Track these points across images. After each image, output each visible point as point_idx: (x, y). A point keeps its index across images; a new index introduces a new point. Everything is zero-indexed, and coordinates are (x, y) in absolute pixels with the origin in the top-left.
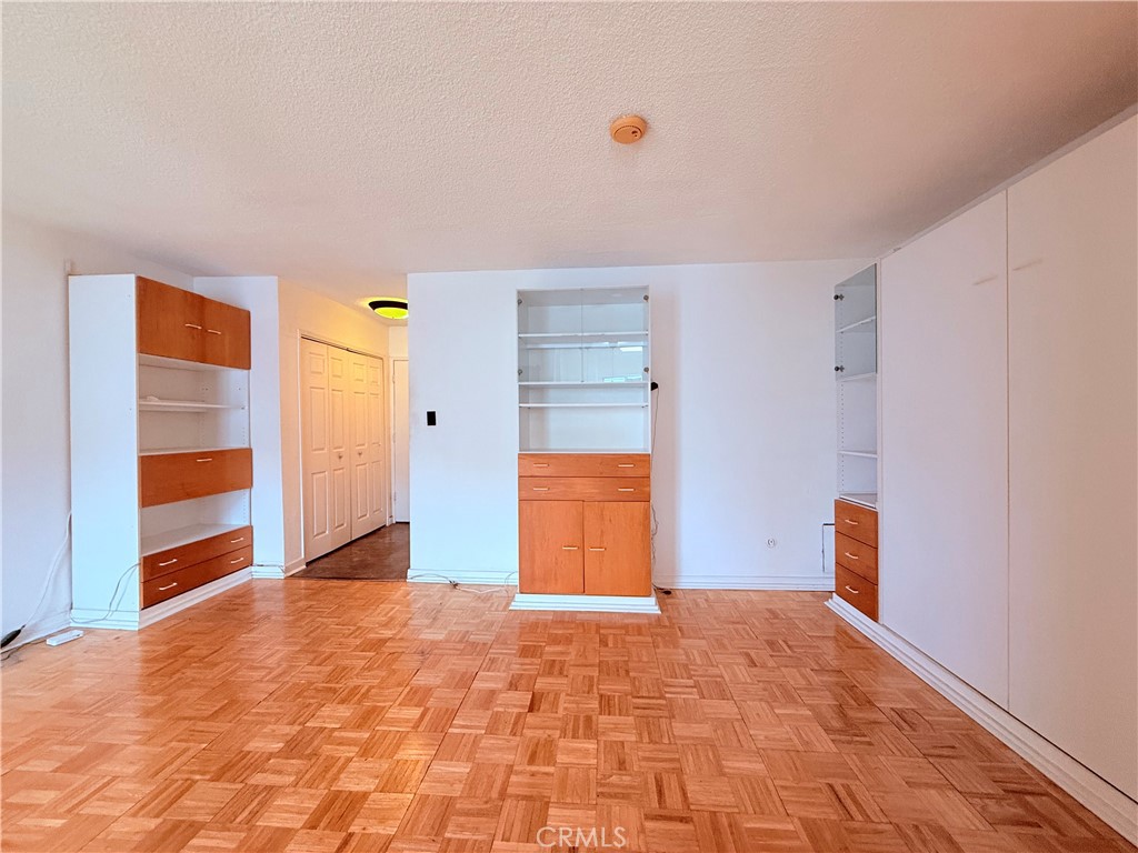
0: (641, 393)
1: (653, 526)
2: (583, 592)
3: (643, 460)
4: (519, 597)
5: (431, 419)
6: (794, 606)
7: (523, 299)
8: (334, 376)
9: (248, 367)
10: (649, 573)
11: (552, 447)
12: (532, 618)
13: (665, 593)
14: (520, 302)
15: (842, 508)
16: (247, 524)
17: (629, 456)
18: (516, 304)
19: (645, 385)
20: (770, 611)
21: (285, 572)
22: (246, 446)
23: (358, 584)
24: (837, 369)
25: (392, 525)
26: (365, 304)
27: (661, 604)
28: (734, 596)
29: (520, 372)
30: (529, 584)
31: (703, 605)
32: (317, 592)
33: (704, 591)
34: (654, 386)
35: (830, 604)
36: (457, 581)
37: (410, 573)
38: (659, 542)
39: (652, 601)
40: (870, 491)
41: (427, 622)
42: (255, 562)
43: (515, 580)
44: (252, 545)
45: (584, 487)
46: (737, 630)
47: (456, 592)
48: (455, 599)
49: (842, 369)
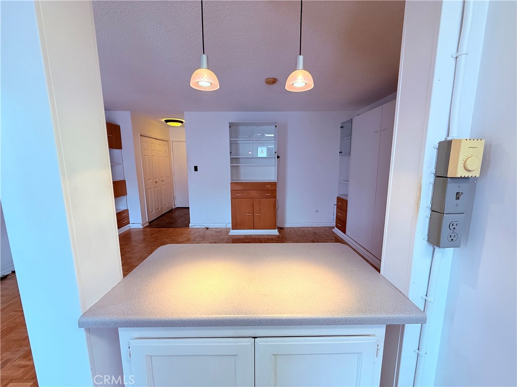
0: (273, 160)
1: (277, 206)
2: (254, 229)
3: (274, 184)
4: (232, 231)
5: (196, 169)
6: (322, 231)
7: (231, 125)
8: (152, 150)
9: (121, 149)
10: (275, 222)
11: (241, 179)
12: (237, 237)
13: (281, 229)
14: (230, 127)
15: (339, 199)
16: (126, 208)
17: (269, 183)
18: (228, 127)
19: (275, 158)
20: (315, 233)
21: (142, 225)
22: (123, 179)
23: (172, 229)
24: (340, 152)
25: (175, 208)
26: (163, 120)
27: (279, 231)
28: (303, 229)
29: (231, 153)
30: (235, 227)
31: (293, 232)
32: (158, 232)
33: (294, 228)
34: (278, 157)
35: (333, 230)
36: (208, 227)
37: (190, 225)
38: (279, 212)
39: (277, 230)
40: (346, 193)
41: (202, 239)
42: (130, 222)
43: (230, 226)
44: (128, 216)
45: (254, 194)
46: (303, 238)
47: (208, 230)
48: (208, 232)
49: (342, 152)
